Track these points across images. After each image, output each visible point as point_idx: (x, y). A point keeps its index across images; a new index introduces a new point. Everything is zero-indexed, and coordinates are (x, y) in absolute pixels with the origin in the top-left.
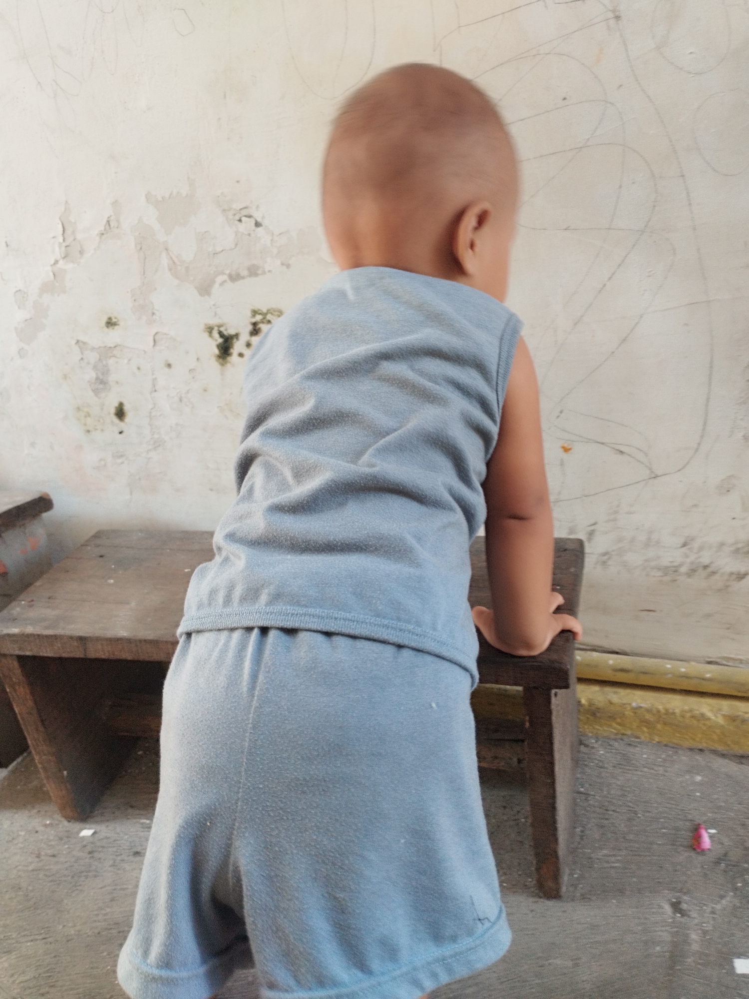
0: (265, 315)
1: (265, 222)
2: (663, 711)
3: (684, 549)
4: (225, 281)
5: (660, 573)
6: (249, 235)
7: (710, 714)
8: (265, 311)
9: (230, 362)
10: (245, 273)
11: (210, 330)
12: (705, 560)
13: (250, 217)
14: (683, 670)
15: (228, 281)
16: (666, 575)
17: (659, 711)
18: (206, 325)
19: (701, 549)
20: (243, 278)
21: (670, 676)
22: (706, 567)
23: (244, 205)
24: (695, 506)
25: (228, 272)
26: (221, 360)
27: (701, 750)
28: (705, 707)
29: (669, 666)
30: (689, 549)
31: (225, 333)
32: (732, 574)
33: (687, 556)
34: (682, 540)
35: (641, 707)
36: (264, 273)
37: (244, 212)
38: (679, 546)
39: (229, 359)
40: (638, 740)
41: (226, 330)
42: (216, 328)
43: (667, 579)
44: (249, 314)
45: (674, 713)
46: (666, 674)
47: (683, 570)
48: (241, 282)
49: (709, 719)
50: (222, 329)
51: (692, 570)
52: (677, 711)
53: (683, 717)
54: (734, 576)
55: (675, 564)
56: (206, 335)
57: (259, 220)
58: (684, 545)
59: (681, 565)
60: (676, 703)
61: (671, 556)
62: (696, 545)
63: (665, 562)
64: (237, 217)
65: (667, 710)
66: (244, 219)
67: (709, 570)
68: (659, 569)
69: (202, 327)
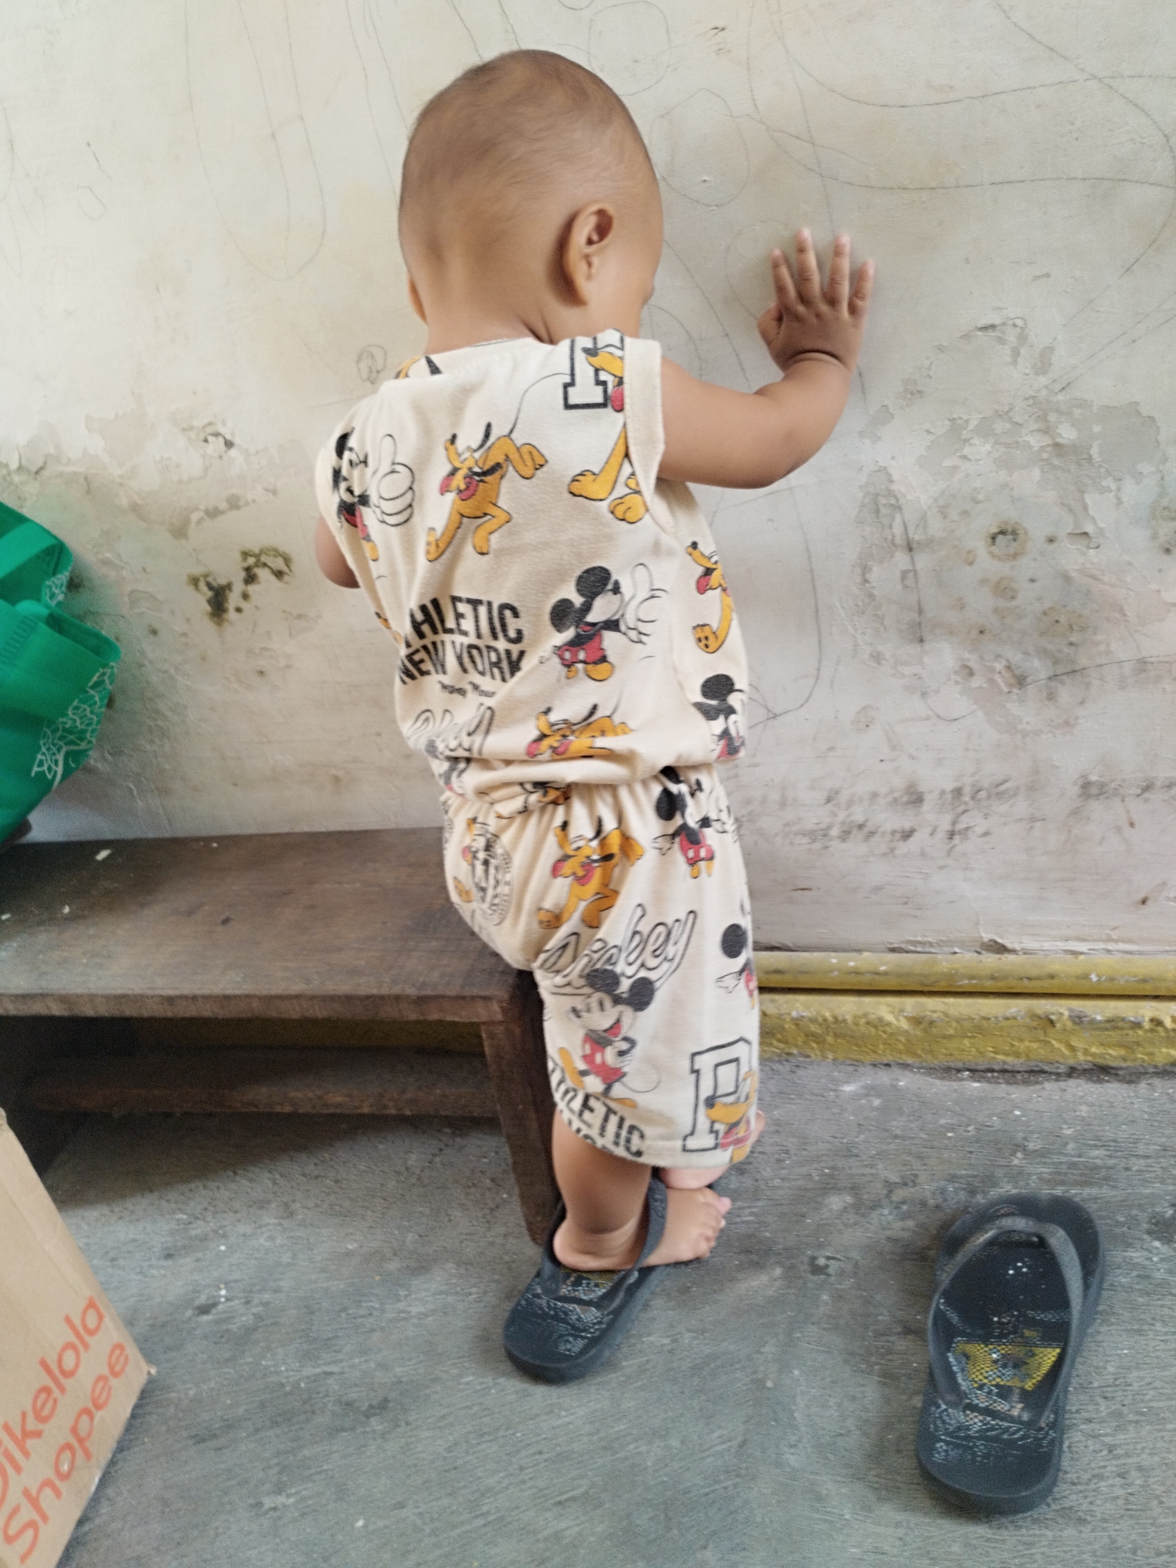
0: (257, 556)
1: (237, 440)
2: (831, 1019)
3: (830, 806)
4: (202, 519)
5: (805, 840)
6: (220, 457)
7: (890, 1018)
8: (257, 551)
9: (227, 621)
10: (224, 506)
11: (195, 581)
12: (859, 818)
13: (217, 435)
14: (852, 964)
15: (205, 517)
16: (814, 841)
17: (825, 1020)
18: (189, 576)
19: (850, 803)
20: (222, 512)
21: (836, 973)
22: (861, 827)
23: (206, 421)
24: (832, 749)
25: (202, 507)
26: (216, 619)
27: (888, 1065)
28: (883, 1008)
29: (834, 961)
30: (835, 805)
31: (214, 584)
32: (894, 832)
33: (835, 815)
34: (825, 795)
35: (803, 1017)
36: (247, 504)
37: (209, 430)
38: (823, 802)
39: (225, 616)
40: (807, 1060)
41: (215, 579)
42: (202, 579)
43: (817, 846)
44: (238, 556)
45: (844, 1021)
46: (832, 971)
47: (835, 832)
48: (221, 518)
49: (889, 1024)
50: (210, 579)
51: (845, 832)
52: (849, 1018)
53: (856, 1024)
54: (898, 836)
55: (824, 826)
56: (191, 588)
57: (228, 437)
58: (829, 800)
59: (829, 827)
60: (847, 1007)
61: (815, 816)
62: (843, 798)
63: (809, 825)
64: (202, 437)
65: (836, 1018)
66: (210, 438)
67: (866, 830)
68: (804, 835)
69: (185, 578)
